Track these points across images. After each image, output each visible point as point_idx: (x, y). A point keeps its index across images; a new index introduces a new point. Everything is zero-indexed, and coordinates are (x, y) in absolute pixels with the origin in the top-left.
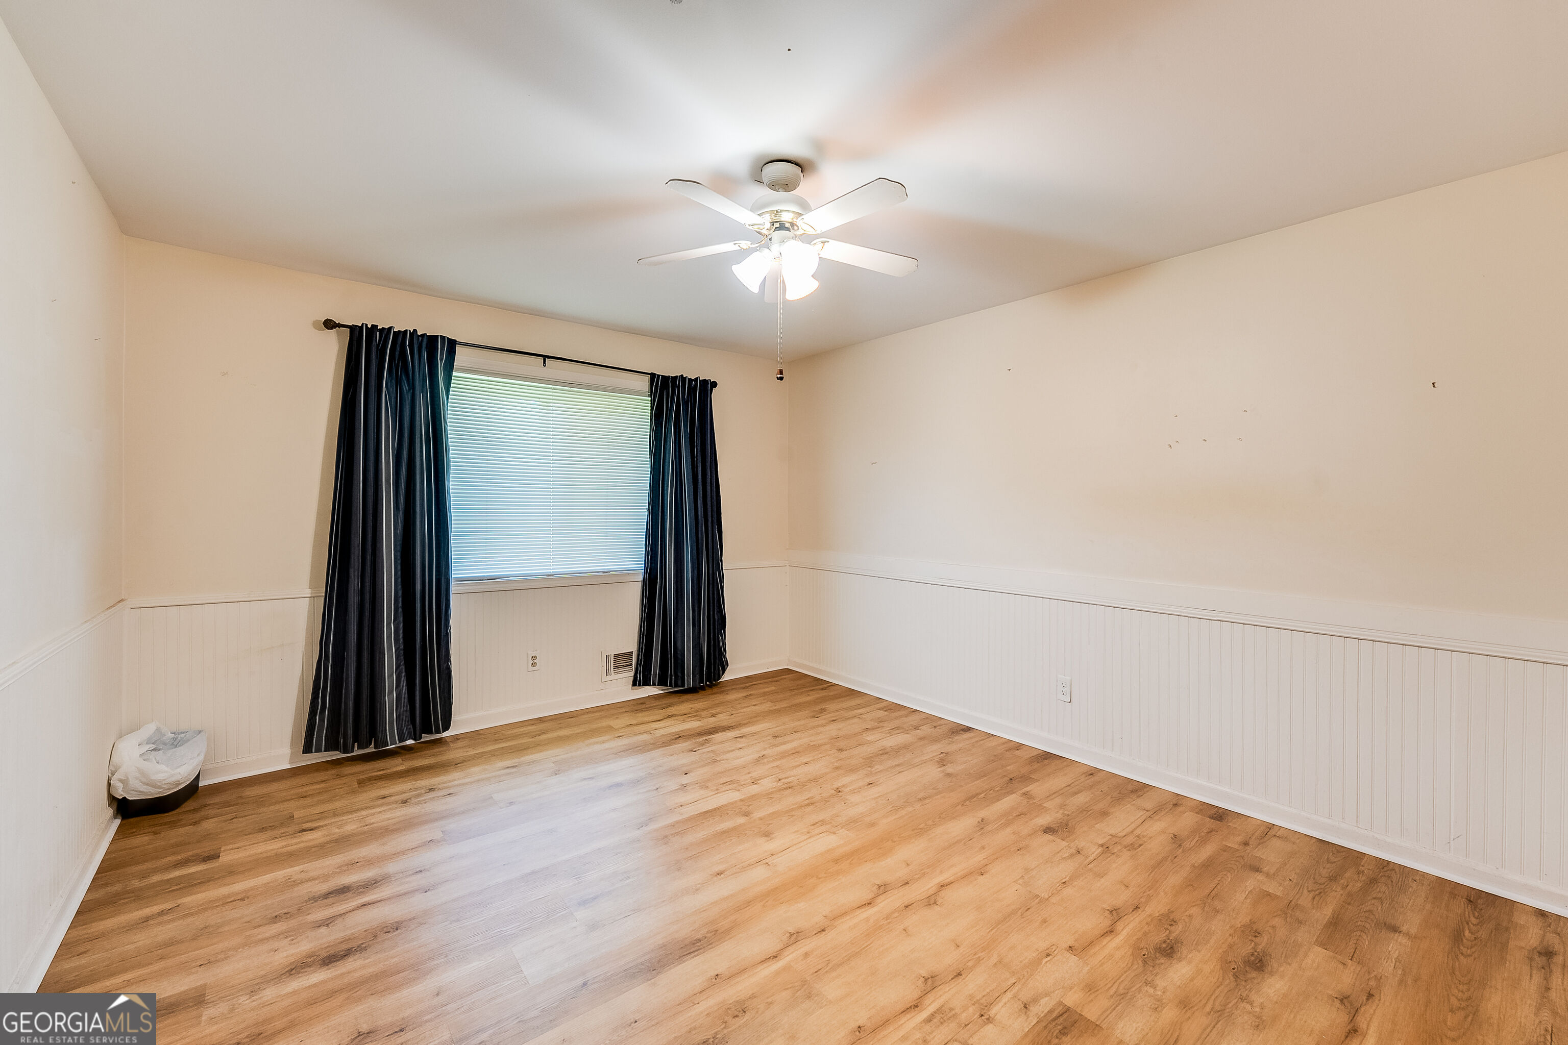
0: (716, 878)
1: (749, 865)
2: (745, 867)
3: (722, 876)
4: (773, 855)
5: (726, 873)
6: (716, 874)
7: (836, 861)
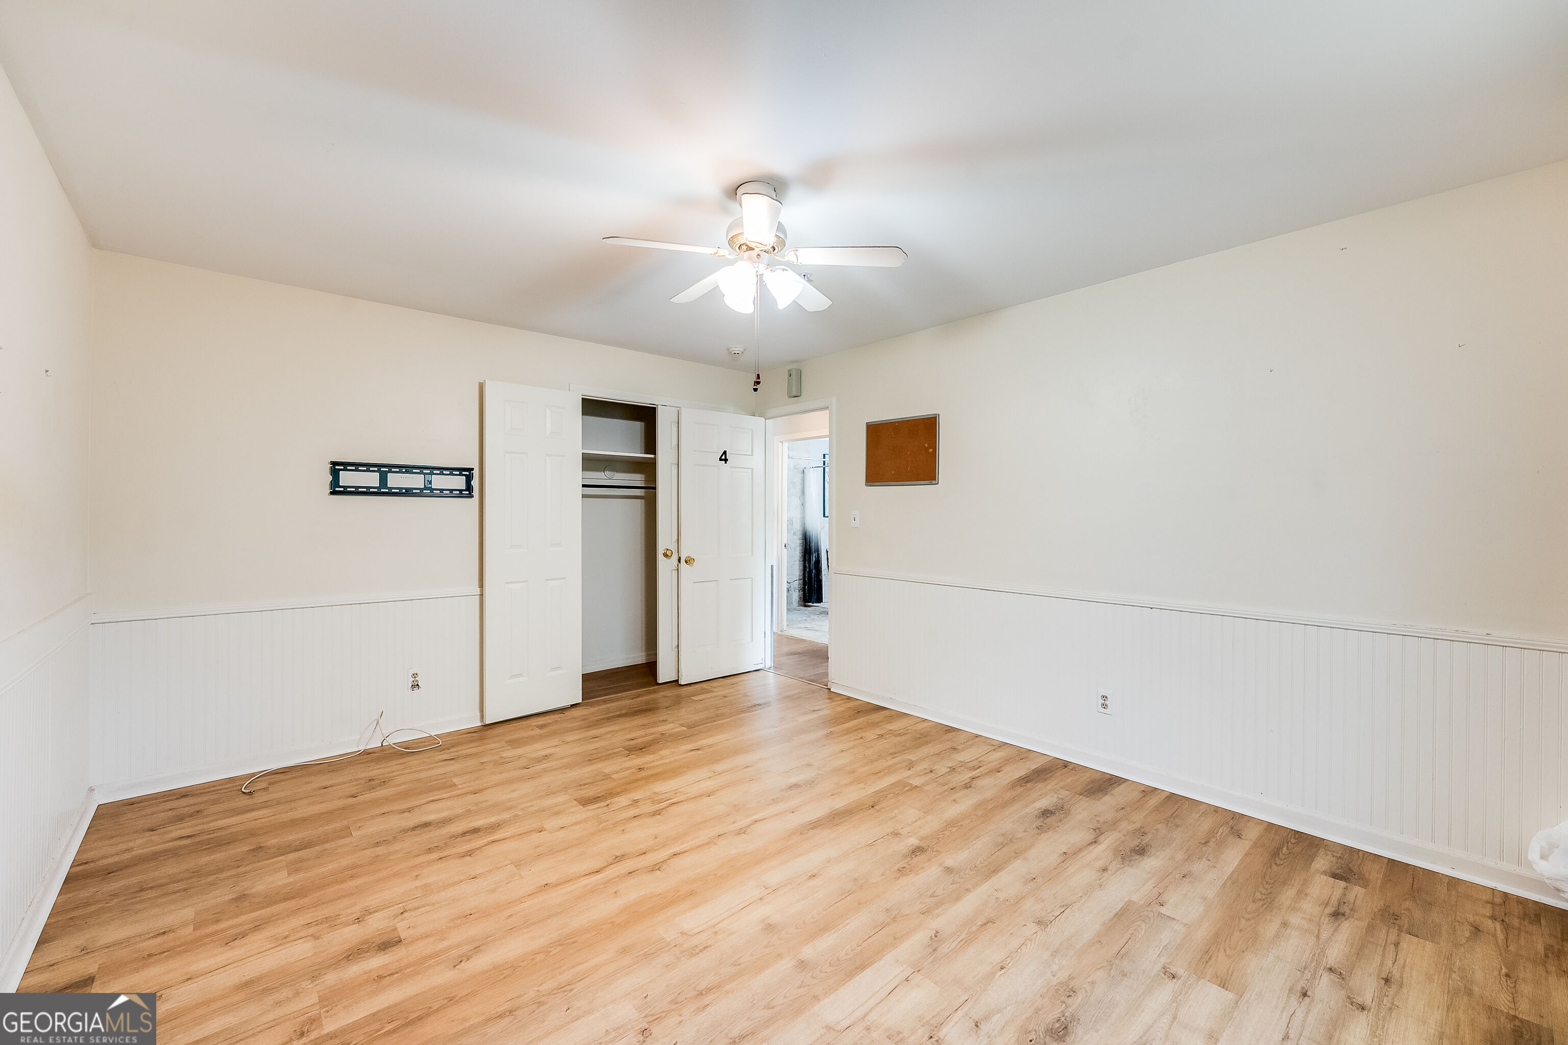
0: (815, 872)
1: (785, 886)
2: (789, 883)
3: (810, 874)
4: (761, 899)
5: (807, 877)
6: (817, 875)
7: (692, 893)
